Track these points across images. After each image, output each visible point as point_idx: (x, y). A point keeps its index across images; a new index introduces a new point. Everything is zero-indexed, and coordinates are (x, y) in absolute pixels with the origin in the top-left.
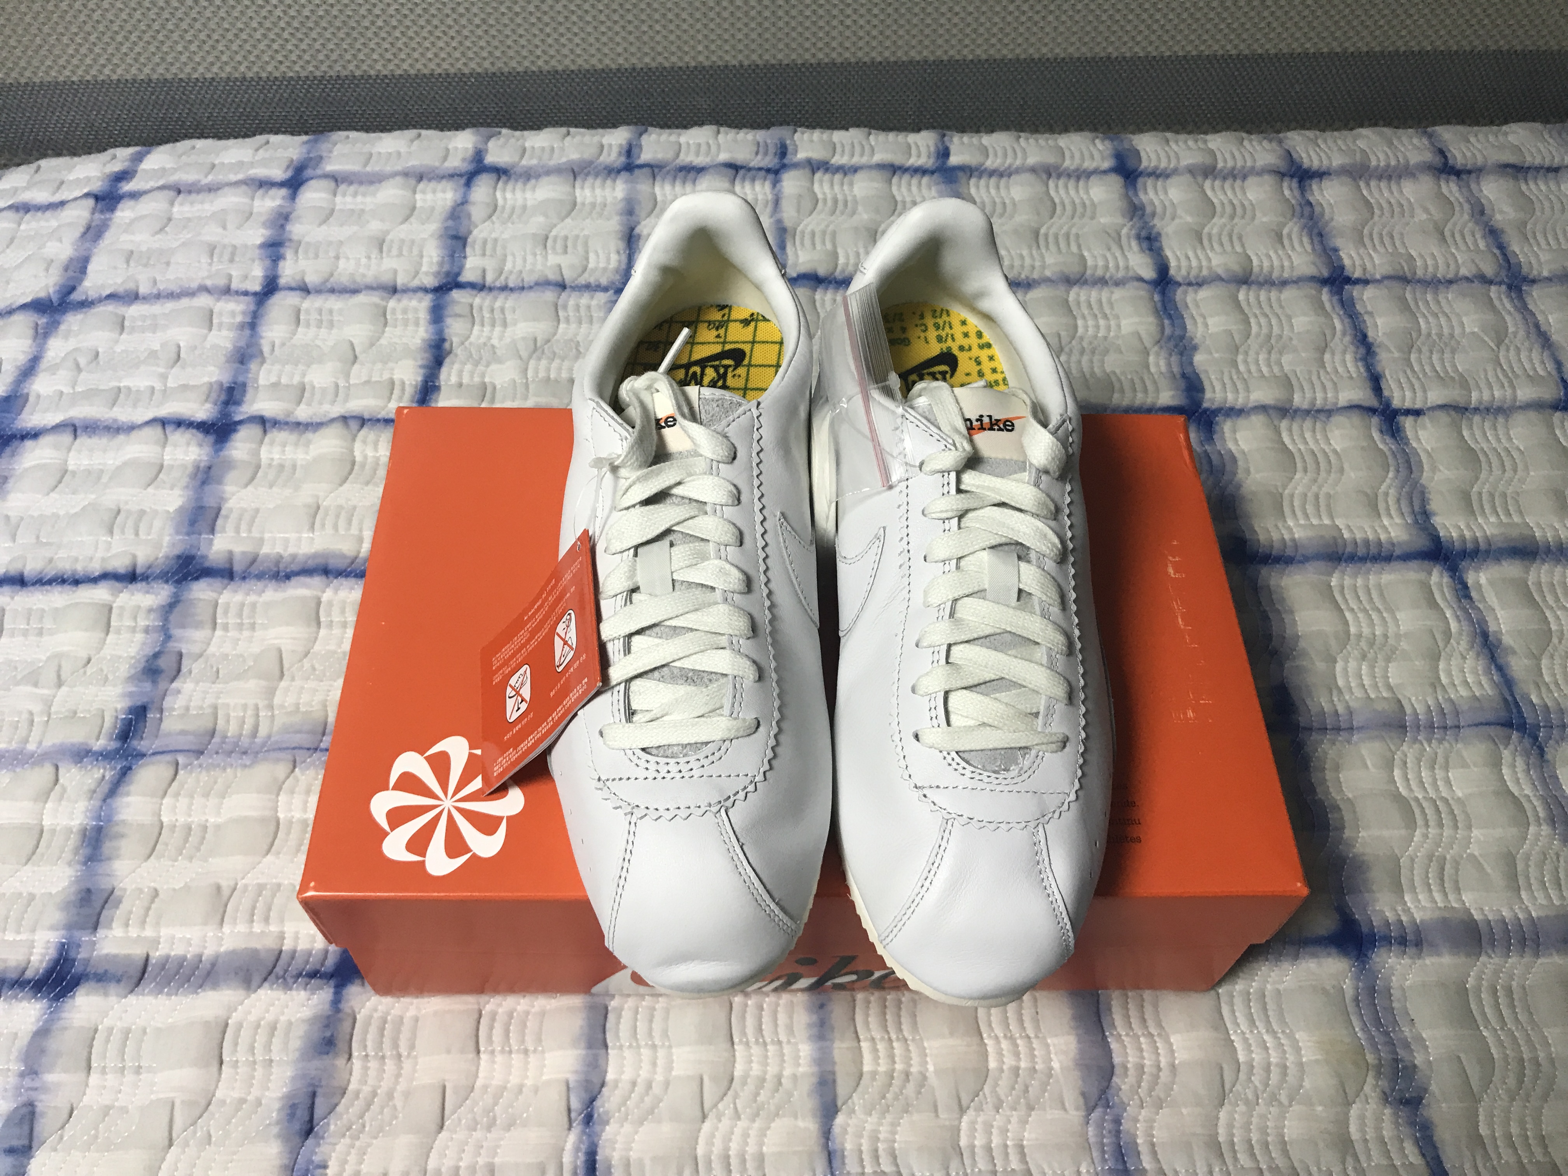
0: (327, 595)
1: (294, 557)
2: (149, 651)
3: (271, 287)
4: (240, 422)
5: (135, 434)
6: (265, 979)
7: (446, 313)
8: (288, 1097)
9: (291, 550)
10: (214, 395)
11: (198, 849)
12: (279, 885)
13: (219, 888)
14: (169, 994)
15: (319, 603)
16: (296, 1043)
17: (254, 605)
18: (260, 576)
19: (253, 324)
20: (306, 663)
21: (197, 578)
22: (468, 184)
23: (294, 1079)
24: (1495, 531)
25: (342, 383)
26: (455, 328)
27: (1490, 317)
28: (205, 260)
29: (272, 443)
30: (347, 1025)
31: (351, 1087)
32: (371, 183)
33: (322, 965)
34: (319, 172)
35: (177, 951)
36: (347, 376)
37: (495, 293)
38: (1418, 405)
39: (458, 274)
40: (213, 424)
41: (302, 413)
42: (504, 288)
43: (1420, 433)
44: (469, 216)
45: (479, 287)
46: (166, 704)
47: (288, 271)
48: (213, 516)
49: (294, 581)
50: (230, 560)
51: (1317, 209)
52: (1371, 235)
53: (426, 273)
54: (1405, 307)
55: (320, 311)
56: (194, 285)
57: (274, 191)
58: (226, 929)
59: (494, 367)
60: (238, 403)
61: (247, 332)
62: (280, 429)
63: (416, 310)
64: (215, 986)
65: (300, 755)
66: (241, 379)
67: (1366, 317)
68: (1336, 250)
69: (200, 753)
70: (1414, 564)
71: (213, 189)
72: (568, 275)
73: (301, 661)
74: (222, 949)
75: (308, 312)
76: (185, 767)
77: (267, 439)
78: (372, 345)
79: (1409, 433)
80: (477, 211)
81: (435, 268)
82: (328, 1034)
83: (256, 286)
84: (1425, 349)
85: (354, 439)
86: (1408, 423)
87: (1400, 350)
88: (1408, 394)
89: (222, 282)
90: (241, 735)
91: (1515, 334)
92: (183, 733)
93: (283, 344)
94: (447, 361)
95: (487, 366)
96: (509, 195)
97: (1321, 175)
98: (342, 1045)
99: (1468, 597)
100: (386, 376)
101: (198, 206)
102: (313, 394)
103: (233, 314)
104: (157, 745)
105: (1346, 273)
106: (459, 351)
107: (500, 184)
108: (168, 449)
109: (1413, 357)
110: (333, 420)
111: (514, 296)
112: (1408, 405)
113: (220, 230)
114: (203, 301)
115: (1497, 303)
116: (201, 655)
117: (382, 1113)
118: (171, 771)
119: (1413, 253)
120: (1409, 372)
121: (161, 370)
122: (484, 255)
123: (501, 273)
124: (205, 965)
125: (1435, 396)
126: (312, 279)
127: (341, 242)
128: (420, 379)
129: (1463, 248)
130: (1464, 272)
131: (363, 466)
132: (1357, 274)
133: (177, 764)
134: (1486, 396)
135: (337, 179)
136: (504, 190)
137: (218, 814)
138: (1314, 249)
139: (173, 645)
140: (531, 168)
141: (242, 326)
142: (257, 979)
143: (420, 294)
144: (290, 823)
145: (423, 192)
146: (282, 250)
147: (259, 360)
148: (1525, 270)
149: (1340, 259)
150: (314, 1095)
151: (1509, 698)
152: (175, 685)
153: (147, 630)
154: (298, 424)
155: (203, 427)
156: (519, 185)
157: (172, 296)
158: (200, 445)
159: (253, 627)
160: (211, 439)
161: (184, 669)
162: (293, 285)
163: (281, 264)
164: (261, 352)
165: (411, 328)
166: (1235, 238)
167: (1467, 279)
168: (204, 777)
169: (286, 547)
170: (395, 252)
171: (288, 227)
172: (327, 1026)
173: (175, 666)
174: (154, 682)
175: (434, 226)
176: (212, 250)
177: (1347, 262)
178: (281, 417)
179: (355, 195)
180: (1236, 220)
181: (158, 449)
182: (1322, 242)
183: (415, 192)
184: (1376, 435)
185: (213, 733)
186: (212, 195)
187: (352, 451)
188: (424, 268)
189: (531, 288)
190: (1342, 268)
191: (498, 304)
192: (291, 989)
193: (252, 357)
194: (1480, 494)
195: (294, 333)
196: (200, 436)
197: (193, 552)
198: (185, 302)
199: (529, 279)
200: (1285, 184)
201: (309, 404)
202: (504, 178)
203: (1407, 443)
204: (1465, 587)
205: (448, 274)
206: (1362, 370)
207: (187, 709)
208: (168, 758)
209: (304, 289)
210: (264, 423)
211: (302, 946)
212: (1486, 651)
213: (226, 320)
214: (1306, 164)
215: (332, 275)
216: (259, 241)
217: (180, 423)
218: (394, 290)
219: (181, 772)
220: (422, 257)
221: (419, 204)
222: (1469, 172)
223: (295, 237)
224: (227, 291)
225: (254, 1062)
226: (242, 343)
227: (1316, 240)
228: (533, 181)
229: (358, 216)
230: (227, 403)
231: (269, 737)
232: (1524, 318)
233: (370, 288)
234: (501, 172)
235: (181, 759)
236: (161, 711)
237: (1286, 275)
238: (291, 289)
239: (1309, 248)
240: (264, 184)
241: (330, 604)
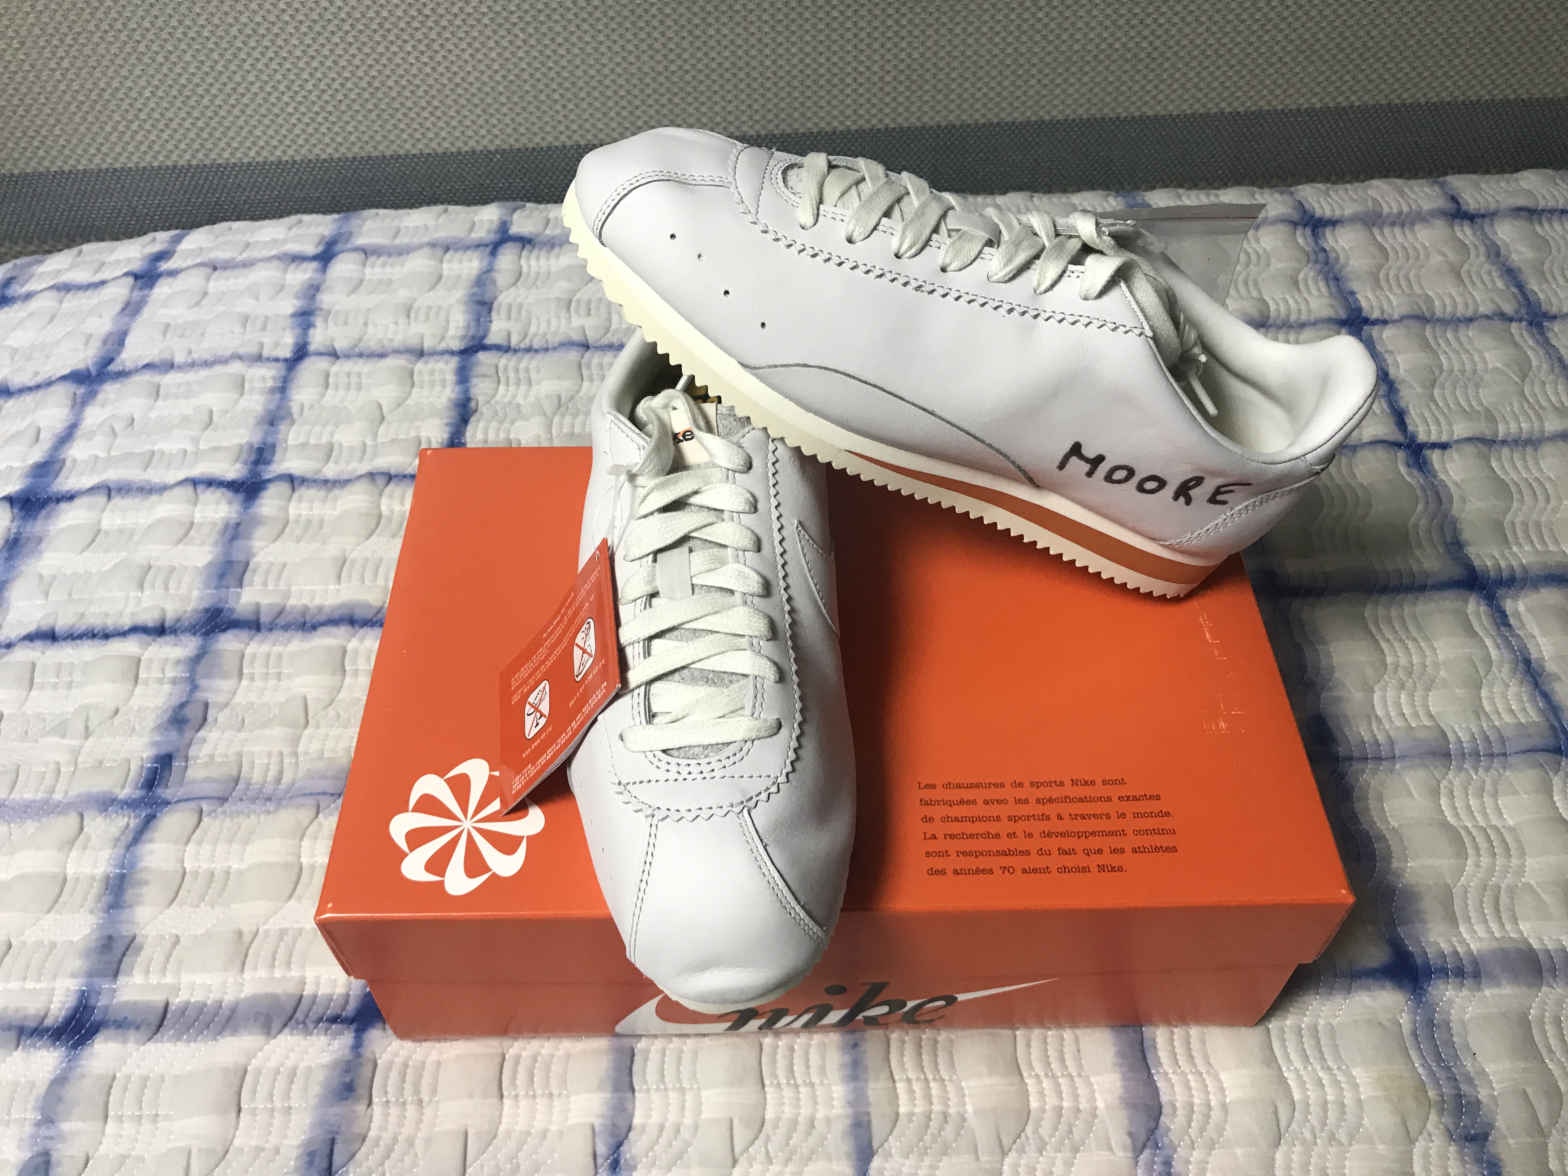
0: (353, 644)
1: (320, 609)
2: (176, 701)
3: (301, 353)
4: (269, 481)
5: (167, 494)
6: (285, 1025)
7: (473, 373)
8: (307, 1144)
9: (317, 602)
10: (244, 455)
11: (221, 896)
12: (301, 930)
13: (240, 934)
14: (188, 1041)
15: (345, 652)
16: (316, 1090)
17: (280, 656)
18: (286, 627)
19: (283, 388)
20: (331, 711)
21: (224, 630)
22: (494, 253)
23: (313, 1125)
24: (1533, 559)
25: (369, 442)
26: (480, 389)
27: (1512, 350)
28: (237, 329)
29: (300, 501)
30: (366, 1072)
31: (371, 1134)
32: (400, 254)
33: (344, 1009)
34: (349, 246)
35: (197, 997)
36: (375, 436)
37: (520, 354)
38: (1444, 438)
39: (484, 337)
40: (243, 483)
41: (330, 471)
42: (529, 350)
43: (1448, 466)
44: (494, 282)
45: (505, 349)
46: (191, 753)
47: (318, 337)
48: (241, 570)
49: (321, 631)
50: (257, 613)
51: (1332, 255)
52: (1387, 276)
53: (453, 337)
54: (1425, 345)
55: (348, 375)
56: (228, 353)
57: (305, 265)
58: (247, 975)
59: (519, 424)
60: (268, 462)
61: (278, 396)
62: (308, 487)
63: (442, 371)
64: (235, 1032)
65: (324, 801)
66: (270, 440)
67: (1386, 356)
68: (1353, 293)
69: (223, 800)
70: (1450, 594)
71: (247, 265)
72: (592, 336)
73: (326, 708)
74: (242, 996)
75: (337, 374)
76: (209, 814)
77: (296, 495)
78: (399, 405)
79: (1437, 466)
80: (502, 278)
81: (461, 332)
82: (348, 1080)
83: (286, 353)
84: (1448, 384)
85: (381, 495)
86: (1435, 456)
87: (1423, 386)
88: (1433, 428)
89: (253, 350)
90: (265, 782)
91: (1539, 368)
92: (207, 780)
93: (312, 407)
94: (473, 419)
95: (513, 422)
96: (533, 262)
97: (1333, 223)
98: (362, 1091)
99: (1508, 625)
100: (413, 434)
101: (231, 282)
102: (341, 452)
103: (264, 379)
104: (181, 792)
105: (1364, 314)
106: (484, 409)
107: (525, 253)
108: (198, 507)
109: (1437, 392)
110: (360, 477)
111: (539, 356)
112: (1433, 438)
113: (253, 301)
114: (236, 367)
115: (1518, 338)
116: (226, 705)
117: (402, 1161)
118: (196, 818)
119: (1430, 293)
120: (1433, 407)
121: (195, 433)
122: (509, 318)
123: (526, 336)
124: (224, 1011)
125: (1461, 430)
126: (340, 345)
127: (369, 310)
128: (446, 436)
129: (1481, 286)
130: (1482, 310)
131: (390, 520)
132: (1375, 315)
133: (201, 811)
134: (1513, 428)
135: (366, 252)
136: (529, 258)
137: (242, 860)
138: (1330, 292)
139: (200, 695)
140: (554, 237)
141: (272, 391)
142: (276, 1025)
143: (447, 357)
144: (313, 867)
145: (450, 262)
146: (312, 318)
147: (288, 421)
148: (1545, 307)
149: (1357, 300)
150: (333, 1141)
151: (1557, 724)
152: (201, 734)
153: (174, 681)
154: (326, 482)
155: (233, 486)
156: (543, 253)
157: (207, 364)
158: (230, 503)
159: (279, 676)
160: (241, 497)
161: (210, 718)
162: (322, 349)
163: (311, 331)
164: (291, 415)
165: (438, 388)
166: (1250, 284)
167: (1487, 317)
168: (228, 823)
169: (313, 599)
170: (422, 317)
171: (319, 297)
172: (347, 1071)
173: (200, 716)
174: (181, 731)
175: (460, 293)
176: (245, 320)
177: (1364, 304)
178: (309, 475)
179: (383, 266)
180: (1251, 267)
181: (190, 507)
182: (1338, 286)
183: (441, 262)
184: (1403, 469)
185: (237, 781)
186: (246, 271)
187: (379, 505)
188: (451, 332)
189: (555, 348)
190: (1360, 310)
191: (523, 365)
192: (311, 1034)
193: (282, 419)
194: (1513, 523)
195: (323, 395)
196: (230, 494)
197: (221, 605)
198: (218, 369)
199: (553, 341)
200: (1299, 233)
201: (336, 463)
202: (528, 247)
203: (1435, 476)
204: (1504, 615)
205: (473, 338)
206: (1385, 406)
207: (212, 757)
208: (193, 805)
209: (334, 355)
210: (293, 481)
211: (324, 990)
212: (1528, 678)
213: (258, 385)
214: (1318, 213)
215: (360, 340)
216: (290, 310)
217: (211, 483)
218: (420, 354)
219: (205, 819)
220: (448, 322)
221: (445, 273)
222: (1483, 216)
223: (324, 306)
224: (258, 358)
225: (273, 1110)
226: (273, 407)
227: (1332, 283)
228: (556, 250)
229: (387, 284)
230: (256, 463)
231: (293, 784)
232: (1548, 353)
233: (397, 352)
234: (525, 242)
235: (205, 807)
236: (187, 759)
237: (1304, 318)
238: (321, 354)
239: (1324, 290)
240: (297, 259)
241: (356, 652)
